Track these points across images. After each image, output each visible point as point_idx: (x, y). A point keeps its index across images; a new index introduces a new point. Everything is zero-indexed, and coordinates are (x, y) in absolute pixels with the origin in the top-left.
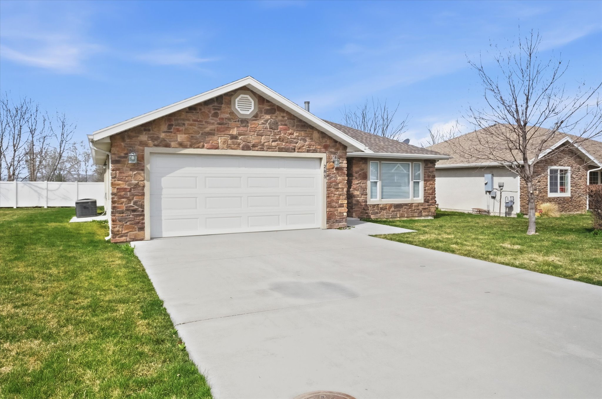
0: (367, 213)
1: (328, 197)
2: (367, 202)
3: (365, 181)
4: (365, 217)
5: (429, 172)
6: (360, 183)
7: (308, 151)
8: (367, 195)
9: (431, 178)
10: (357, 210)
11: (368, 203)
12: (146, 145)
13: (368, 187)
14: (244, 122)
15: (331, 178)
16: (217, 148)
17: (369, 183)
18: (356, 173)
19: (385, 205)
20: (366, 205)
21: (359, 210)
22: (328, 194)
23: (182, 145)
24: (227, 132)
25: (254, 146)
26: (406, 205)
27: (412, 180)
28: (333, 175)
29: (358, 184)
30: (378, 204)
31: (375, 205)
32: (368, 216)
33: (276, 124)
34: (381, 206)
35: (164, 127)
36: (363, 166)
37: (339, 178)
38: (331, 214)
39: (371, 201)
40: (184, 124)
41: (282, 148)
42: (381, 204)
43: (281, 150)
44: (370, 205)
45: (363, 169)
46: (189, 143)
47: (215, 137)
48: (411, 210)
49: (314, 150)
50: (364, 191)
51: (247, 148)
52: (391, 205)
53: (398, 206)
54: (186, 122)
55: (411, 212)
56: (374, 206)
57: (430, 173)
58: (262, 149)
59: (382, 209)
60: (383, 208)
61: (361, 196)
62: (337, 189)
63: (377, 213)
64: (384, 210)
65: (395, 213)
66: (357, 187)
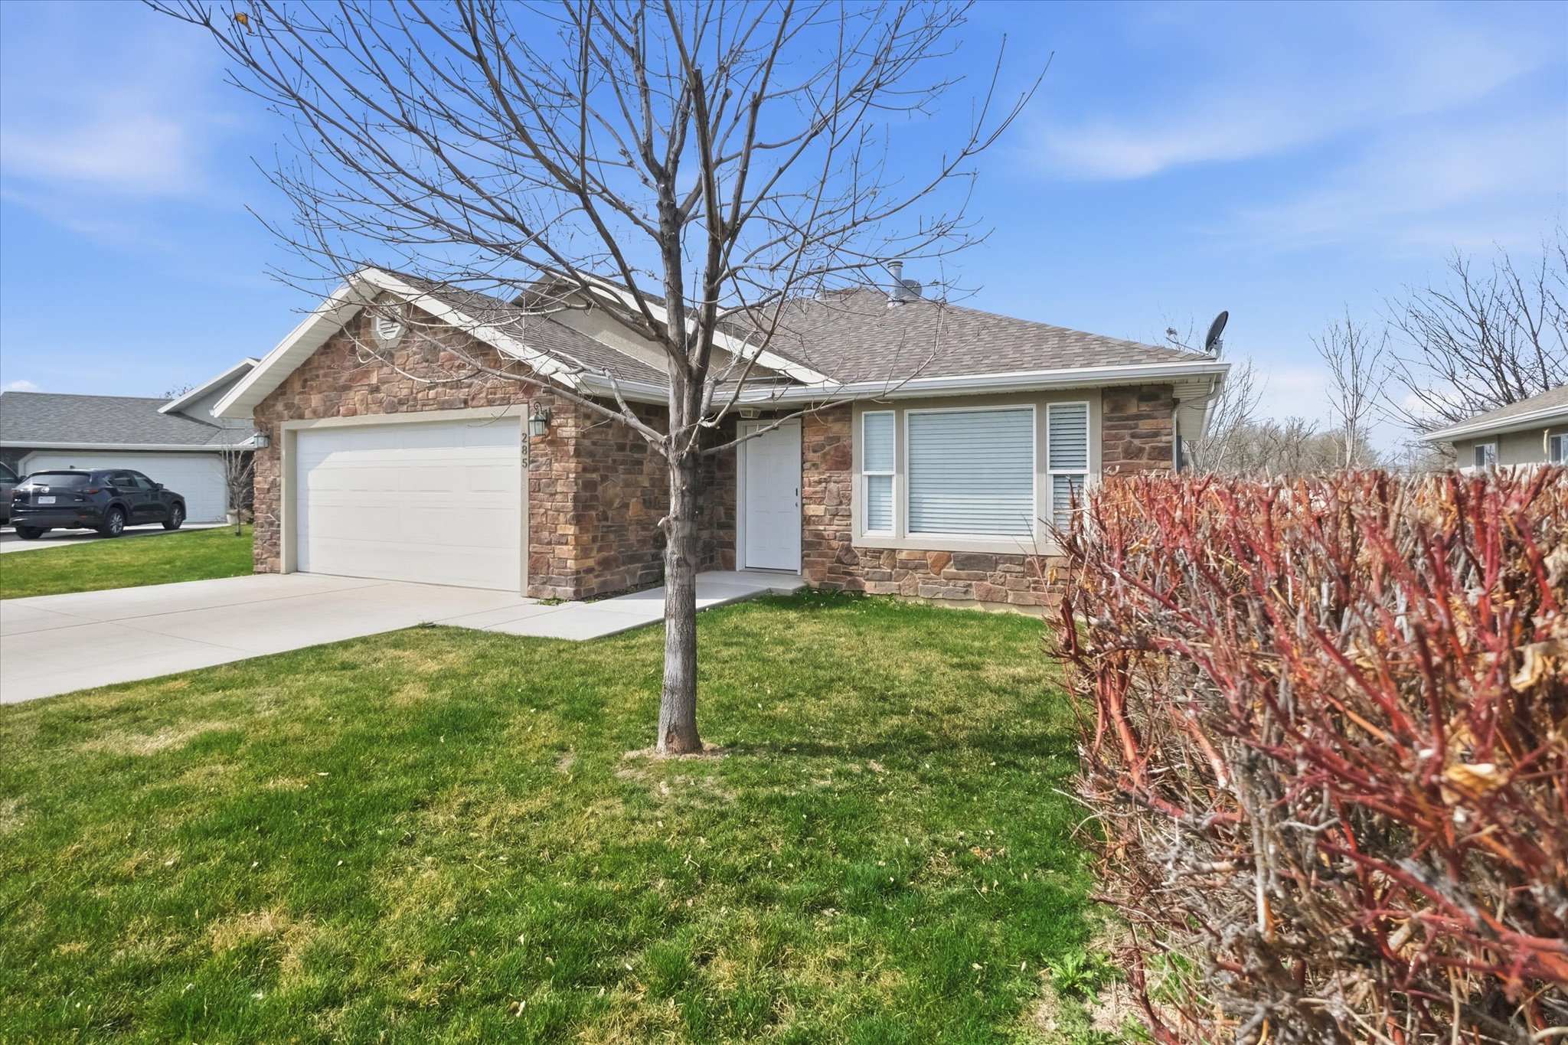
0: (850, 574)
1: (531, 515)
2: (850, 540)
3: (844, 475)
4: (844, 585)
5: (1133, 436)
6: (826, 481)
7: (490, 403)
8: (850, 516)
9: (1144, 461)
10: (817, 563)
11: (853, 544)
12: (280, 418)
13: (853, 494)
14: (389, 355)
15: (538, 468)
16: (354, 413)
17: (858, 481)
18: (815, 451)
19: (918, 555)
20: (848, 550)
21: (823, 563)
22: (532, 507)
23: (317, 415)
24: (366, 382)
25: (401, 403)
26: (1011, 559)
27: (1041, 469)
28: (543, 459)
29: (820, 482)
30: (894, 550)
31: (881, 552)
32: (854, 582)
33: (435, 349)
34: (903, 556)
35: (297, 386)
36: (836, 428)
37: (556, 466)
38: (537, 560)
39: (866, 537)
40: (318, 376)
41: (445, 402)
42: (901, 550)
43: (444, 406)
44: (866, 552)
45: (838, 439)
46: (321, 409)
47: (352, 393)
48: (1035, 582)
49: (503, 399)
50: (841, 503)
51: (393, 408)
52: (946, 557)
53: (975, 563)
54: (321, 372)
55: (1035, 589)
56: (877, 553)
57: (1137, 442)
58: (413, 409)
59: (905, 565)
60: (916, 564)
61: (831, 520)
62: (552, 495)
63: (890, 578)
64: (915, 568)
65: (961, 583)
66: (815, 493)
